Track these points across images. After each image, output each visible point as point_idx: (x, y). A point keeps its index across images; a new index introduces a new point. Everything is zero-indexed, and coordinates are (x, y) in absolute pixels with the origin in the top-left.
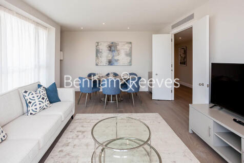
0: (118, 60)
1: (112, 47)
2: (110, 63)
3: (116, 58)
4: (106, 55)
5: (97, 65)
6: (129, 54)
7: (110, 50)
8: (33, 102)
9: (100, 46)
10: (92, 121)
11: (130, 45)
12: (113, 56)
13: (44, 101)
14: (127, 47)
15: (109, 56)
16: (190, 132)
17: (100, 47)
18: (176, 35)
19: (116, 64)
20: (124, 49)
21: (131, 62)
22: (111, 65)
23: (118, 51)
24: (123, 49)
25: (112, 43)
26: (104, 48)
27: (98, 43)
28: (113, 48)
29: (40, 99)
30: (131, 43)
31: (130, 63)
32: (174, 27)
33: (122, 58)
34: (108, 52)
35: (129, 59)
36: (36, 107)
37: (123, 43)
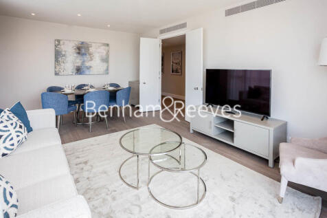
0: (90, 67)
1: (81, 49)
2: (79, 71)
3: (87, 64)
4: (71, 60)
5: (56, 74)
6: (106, 60)
7: (79, 53)
8: (6, 134)
9: (62, 46)
10: (85, 149)
11: (107, 48)
12: (84, 62)
13: (22, 130)
14: (103, 50)
15: (78, 61)
16: (191, 131)
17: (63, 48)
18: (163, 41)
19: (87, 73)
20: (99, 53)
21: (107, 69)
22: (80, 74)
23: (90, 54)
24: (97, 52)
25: (83, 43)
26: (69, 49)
27: (59, 41)
28: (83, 51)
29: (18, 129)
30: (108, 45)
31: (107, 71)
32: (162, 32)
33: (96, 64)
34: (75, 55)
35: (105, 65)
36: (12, 142)
37: (98, 44)
